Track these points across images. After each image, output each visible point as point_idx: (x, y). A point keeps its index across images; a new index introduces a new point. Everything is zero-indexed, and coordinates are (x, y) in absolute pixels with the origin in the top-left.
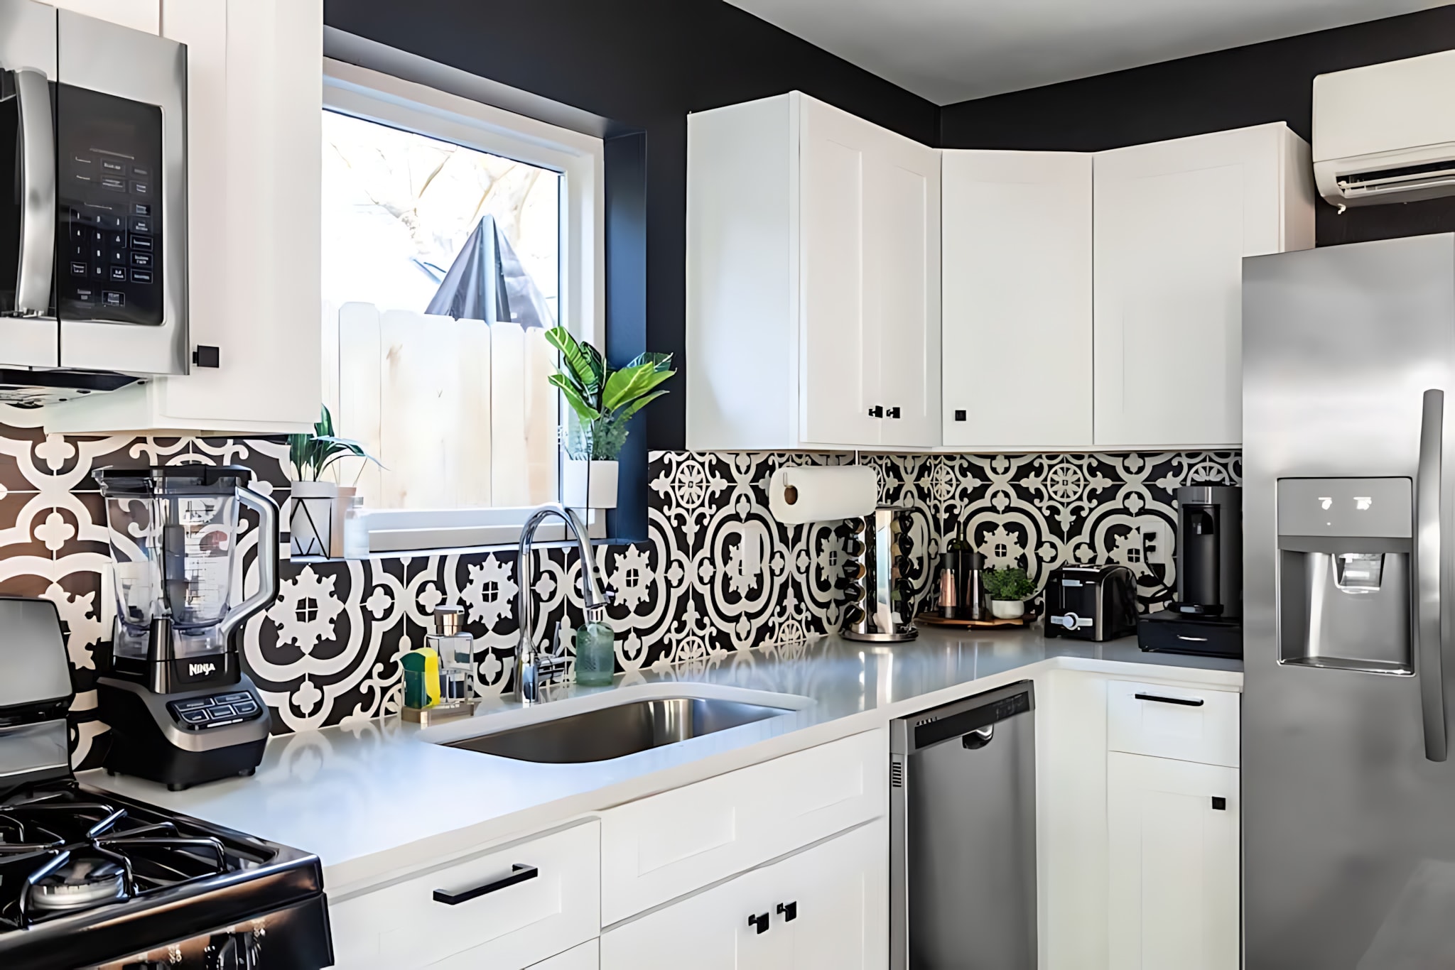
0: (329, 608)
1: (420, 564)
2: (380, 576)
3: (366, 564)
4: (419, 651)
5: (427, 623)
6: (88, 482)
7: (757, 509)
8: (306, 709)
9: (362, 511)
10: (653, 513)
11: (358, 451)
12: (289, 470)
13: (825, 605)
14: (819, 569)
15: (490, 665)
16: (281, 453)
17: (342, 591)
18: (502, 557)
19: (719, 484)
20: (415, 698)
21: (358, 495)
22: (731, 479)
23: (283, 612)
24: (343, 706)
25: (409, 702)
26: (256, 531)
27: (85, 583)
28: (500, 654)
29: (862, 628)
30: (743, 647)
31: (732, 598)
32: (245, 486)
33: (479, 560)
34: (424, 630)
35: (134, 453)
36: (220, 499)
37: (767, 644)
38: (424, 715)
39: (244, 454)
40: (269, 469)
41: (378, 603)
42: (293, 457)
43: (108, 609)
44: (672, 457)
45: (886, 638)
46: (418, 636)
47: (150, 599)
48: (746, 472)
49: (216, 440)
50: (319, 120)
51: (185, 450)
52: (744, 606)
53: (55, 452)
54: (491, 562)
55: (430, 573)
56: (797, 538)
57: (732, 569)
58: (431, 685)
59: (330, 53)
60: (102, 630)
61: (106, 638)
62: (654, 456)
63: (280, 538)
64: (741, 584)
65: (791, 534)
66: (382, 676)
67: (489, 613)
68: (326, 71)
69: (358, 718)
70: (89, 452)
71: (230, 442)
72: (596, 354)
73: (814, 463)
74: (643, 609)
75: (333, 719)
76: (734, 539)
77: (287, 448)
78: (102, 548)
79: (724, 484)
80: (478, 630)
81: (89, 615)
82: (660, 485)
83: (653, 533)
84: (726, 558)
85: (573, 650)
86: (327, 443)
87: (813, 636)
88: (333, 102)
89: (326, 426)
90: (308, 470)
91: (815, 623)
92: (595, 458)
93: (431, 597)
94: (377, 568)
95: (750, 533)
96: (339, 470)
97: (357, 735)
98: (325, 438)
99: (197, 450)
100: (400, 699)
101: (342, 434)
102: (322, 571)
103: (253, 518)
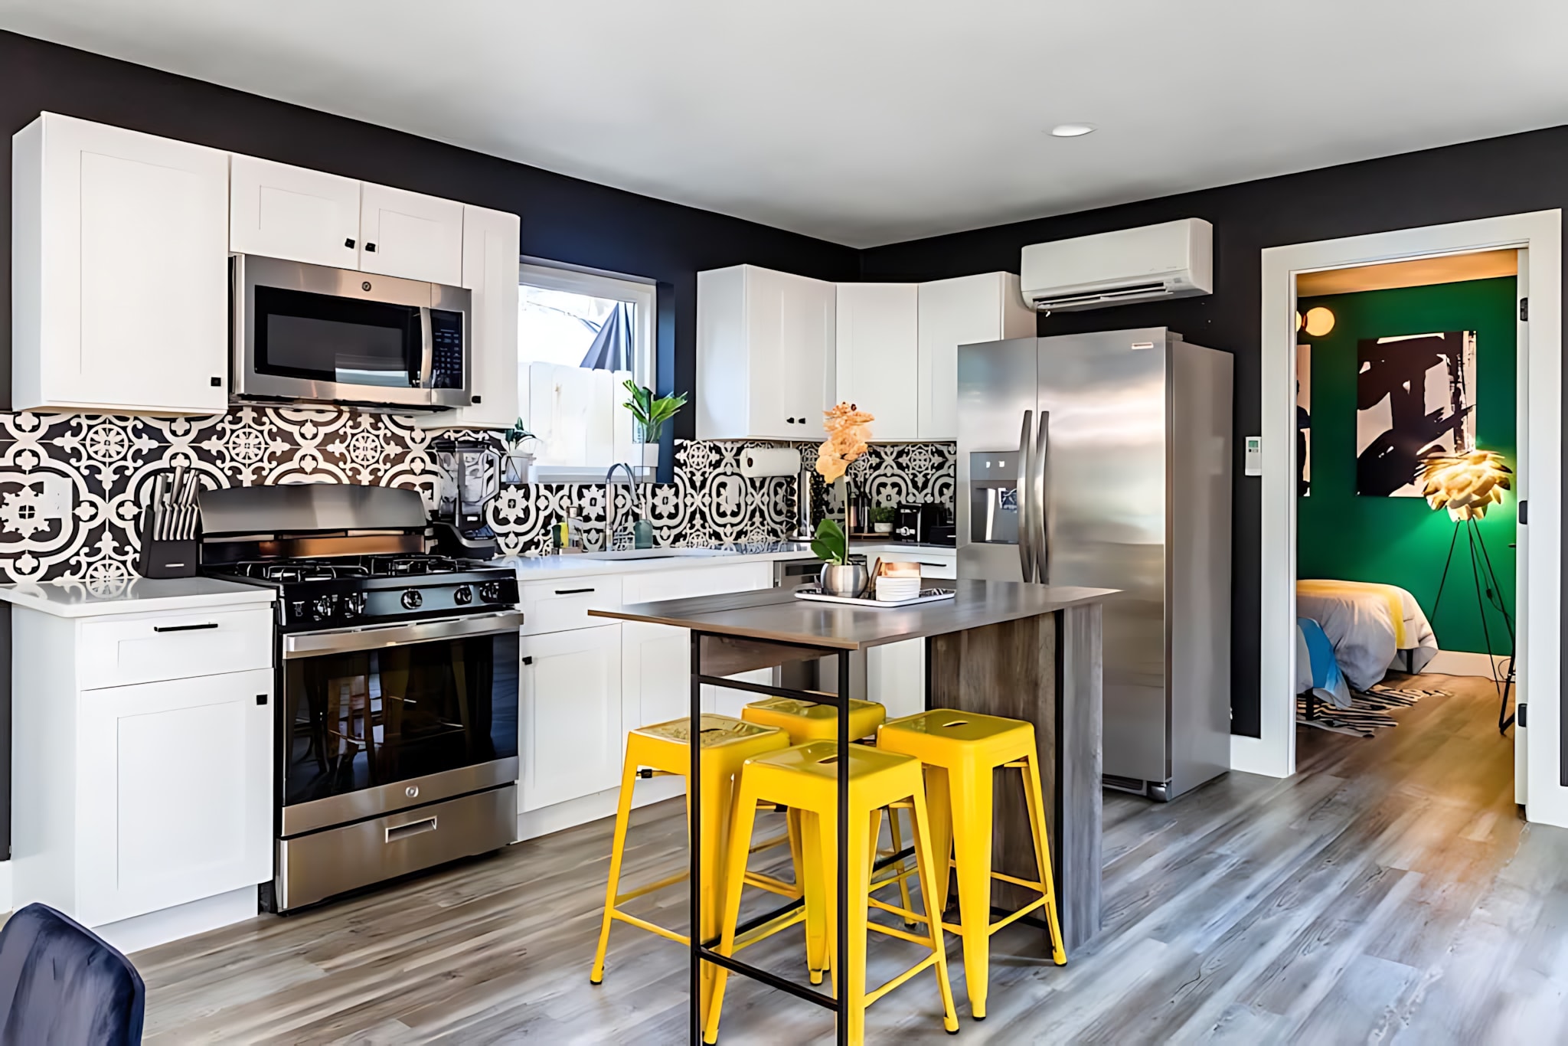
0: (522, 503)
1: (560, 488)
2: (543, 491)
3: (537, 486)
4: (560, 524)
5: (563, 513)
6: (430, 447)
7: (736, 470)
8: (512, 546)
9: (535, 463)
10: (677, 470)
11: (534, 437)
12: (504, 443)
13: (781, 523)
14: (776, 504)
15: (593, 535)
16: (502, 437)
17: (527, 497)
18: (600, 487)
19: (714, 457)
20: (557, 544)
21: (534, 456)
22: (721, 454)
23: (502, 504)
24: (527, 546)
25: (555, 546)
26: (492, 469)
27: (428, 486)
28: (598, 531)
29: (795, 533)
30: (728, 541)
31: (723, 515)
32: (488, 448)
33: (588, 487)
34: (562, 517)
35: (446, 436)
36: (479, 454)
37: (743, 540)
38: (561, 550)
39: (487, 437)
40: (497, 444)
41: (542, 503)
42: (507, 439)
43: (436, 497)
44: (688, 443)
45: (808, 538)
46: (559, 518)
47: (453, 493)
48: (731, 451)
49: (476, 431)
50: (517, 289)
51: (464, 435)
52: (729, 519)
53: (418, 435)
54: (594, 488)
55: (565, 491)
56: (762, 486)
57: (721, 500)
58: (564, 538)
59: (522, 262)
60: (435, 505)
61: (436, 508)
62: (677, 442)
63: (501, 472)
64: (728, 508)
65: (758, 484)
66: (544, 535)
67: (593, 512)
68: (521, 269)
69: (533, 552)
70: (430, 435)
71: (482, 432)
72: (650, 393)
73: (772, 447)
74: (671, 516)
75: (523, 551)
76: (723, 485)
77: (505, 434)
78: (435, 473)
79: (718, 457)
80: (587, 519)
81: (430, 499)
82: (681, 456)
83: (677, 480)
84: (719, 494)
85: (634, 533)
86: (521, 433)
87: (772, 538)
88: (523, 281)
89: (519, 426)
90: (513, 444)
91: (774, 532)
92: (648, 442)
93: (566, 502)
94: (541, 487)
95: (733, 483)
96: (525, 445)
97: (533, 559)
98: (520, 431)
99: (469, 435)
100: (551, 545)
101: (526, 430)
102: (518, 488)
103: (491, 463)
